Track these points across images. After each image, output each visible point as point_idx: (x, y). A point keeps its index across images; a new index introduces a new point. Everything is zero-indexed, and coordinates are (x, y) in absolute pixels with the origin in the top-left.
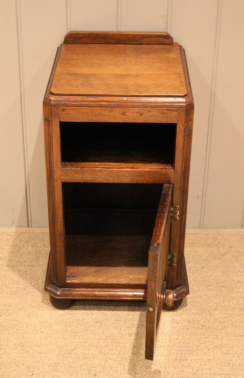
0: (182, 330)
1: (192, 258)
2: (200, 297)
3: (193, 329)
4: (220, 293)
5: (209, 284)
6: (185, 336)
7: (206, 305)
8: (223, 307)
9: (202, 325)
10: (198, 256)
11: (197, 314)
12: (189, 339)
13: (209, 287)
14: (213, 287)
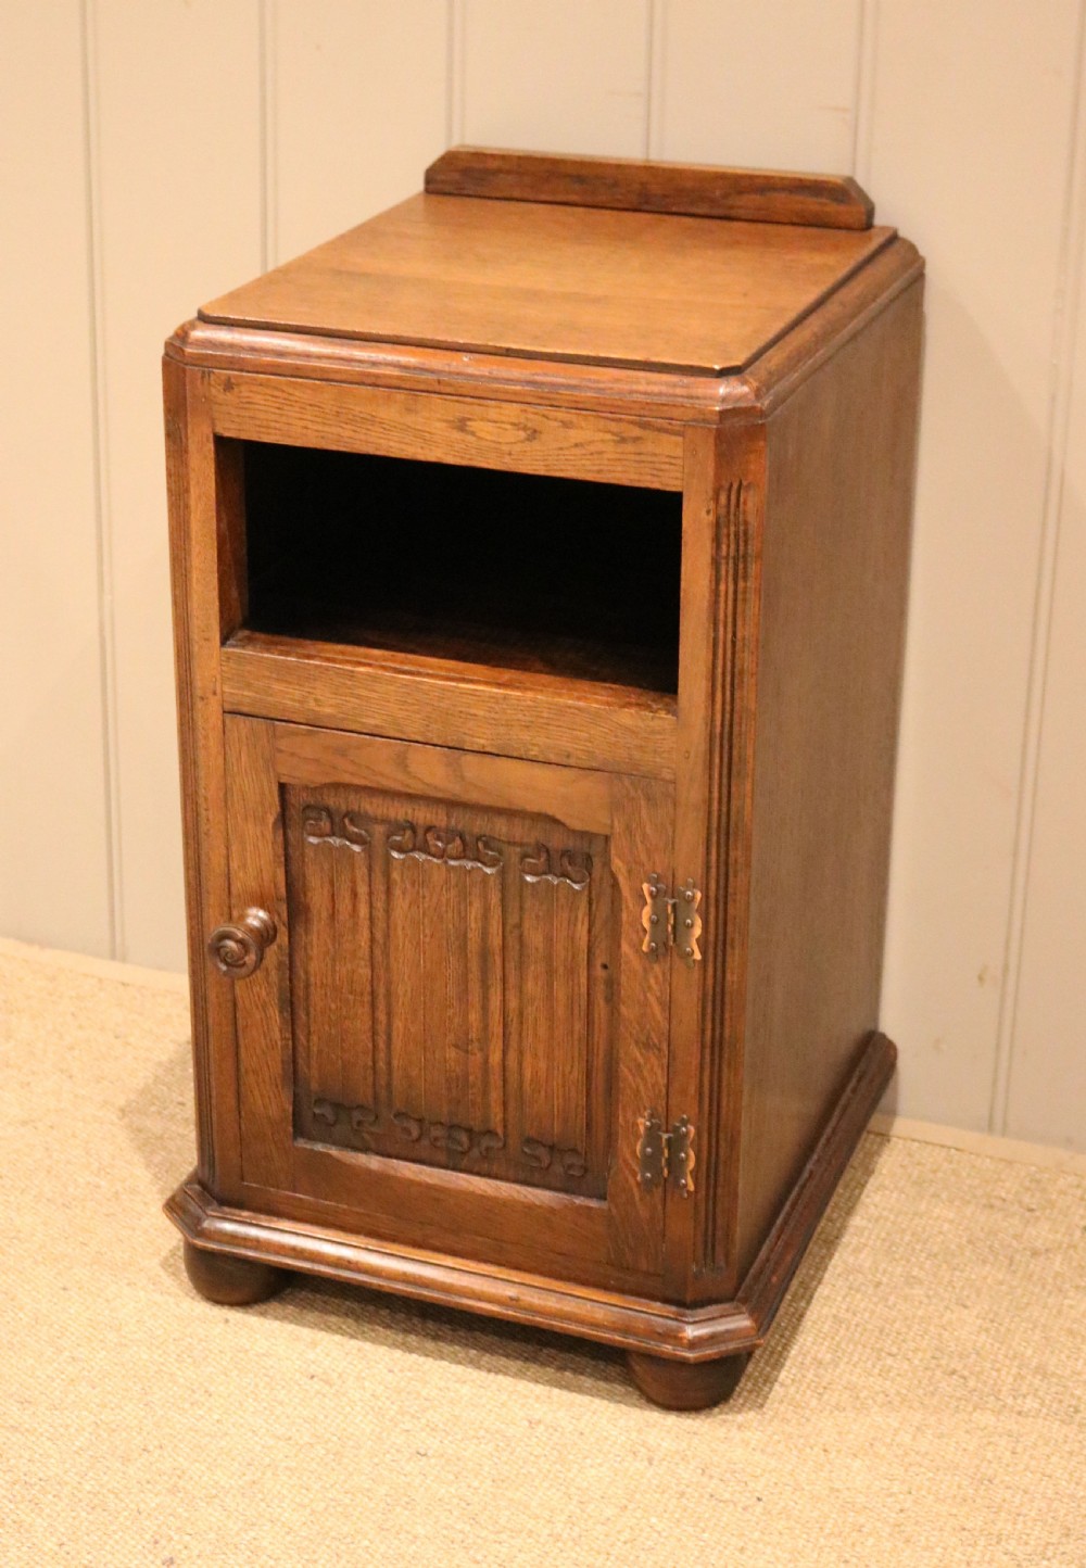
0: (656, 1492)
1: (883, 1235)
2: (821, 1390)
3: (705, 1501)
4: (925, 1395)
5: (894, 1350)
6: (654, 1520)
7: (829, 1424)
8: (900, 1452)
9: (757, 1494)
10: (913, 1234)
11: (762, 1451)
12: (664, 1534)
13: (889, 1361)
14: (906, 1365)
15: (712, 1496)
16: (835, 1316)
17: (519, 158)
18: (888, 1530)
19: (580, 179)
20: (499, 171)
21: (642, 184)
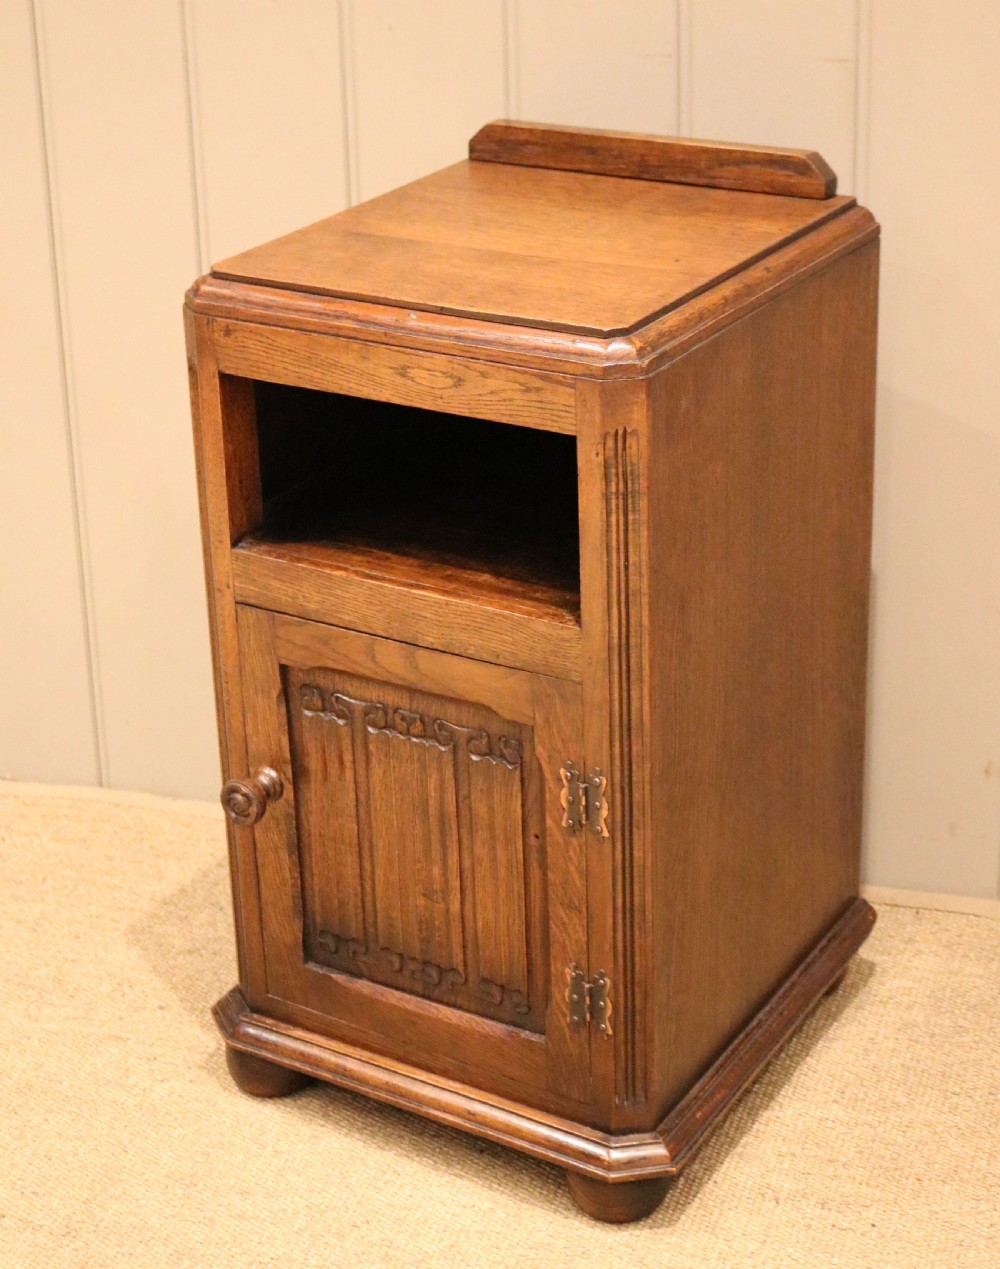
0: (787, 1227)
1: (928, 993)
2: (904, 1129)
3: (828, 1231)
4: (990, 1126)
5: (957, 1090)
6: (790, 1250)
7: (917, 1156)
8: (980, 1176)
9: (871, 1222)
10: (953, 990)
11: (868, 1185)
12: (801, 1261)
13: (955, 1099)
14: (969, 1102)
15: (834, 1226)
16: (903, 1065)
17: (544, 131)
18: (984, 1242)
19: (592, 151)
20: (527, 143)
21: (642, 155)
